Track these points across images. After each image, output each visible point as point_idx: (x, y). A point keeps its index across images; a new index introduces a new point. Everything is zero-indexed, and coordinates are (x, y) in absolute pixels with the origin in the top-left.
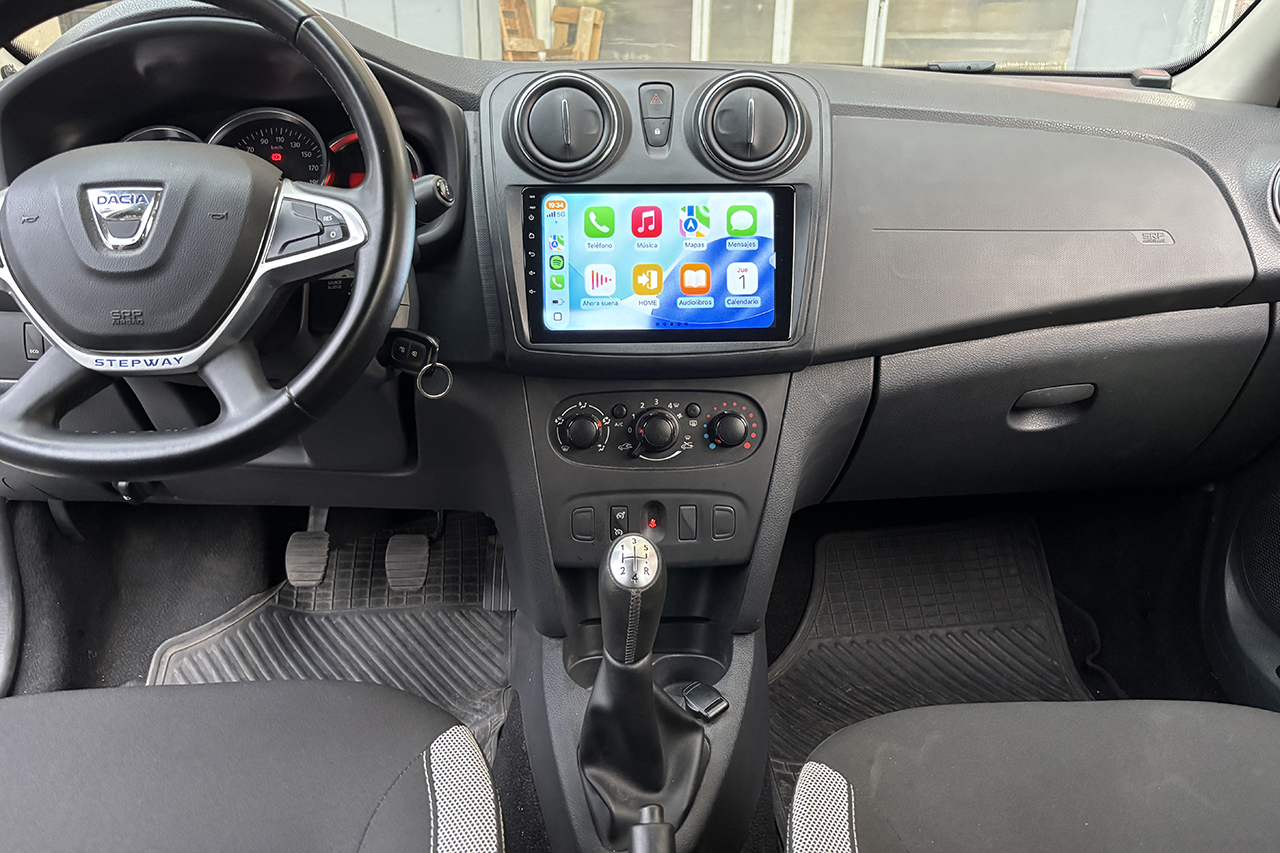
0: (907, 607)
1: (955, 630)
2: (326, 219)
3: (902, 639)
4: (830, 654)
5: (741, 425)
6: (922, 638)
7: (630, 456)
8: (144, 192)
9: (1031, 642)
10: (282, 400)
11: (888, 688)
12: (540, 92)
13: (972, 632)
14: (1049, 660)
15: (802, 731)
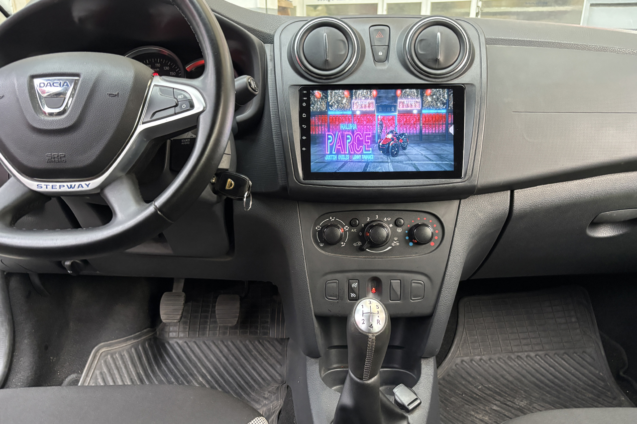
0: (512, 340)
1: (540, 353)
2: (179, 97)
3: (509, 358)
4: (468, 366)
5: (429, 231)
6: (521, 358)
7: (361, 249)
8: (67, 79)
9: (586, 361)
10: (150, 209)
11: (502, 386)
12: (312, 29)
13: (551, 355)
14: (597, 372)
15: (454, 412)
